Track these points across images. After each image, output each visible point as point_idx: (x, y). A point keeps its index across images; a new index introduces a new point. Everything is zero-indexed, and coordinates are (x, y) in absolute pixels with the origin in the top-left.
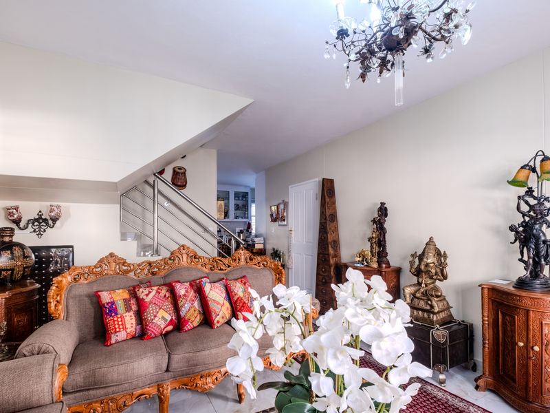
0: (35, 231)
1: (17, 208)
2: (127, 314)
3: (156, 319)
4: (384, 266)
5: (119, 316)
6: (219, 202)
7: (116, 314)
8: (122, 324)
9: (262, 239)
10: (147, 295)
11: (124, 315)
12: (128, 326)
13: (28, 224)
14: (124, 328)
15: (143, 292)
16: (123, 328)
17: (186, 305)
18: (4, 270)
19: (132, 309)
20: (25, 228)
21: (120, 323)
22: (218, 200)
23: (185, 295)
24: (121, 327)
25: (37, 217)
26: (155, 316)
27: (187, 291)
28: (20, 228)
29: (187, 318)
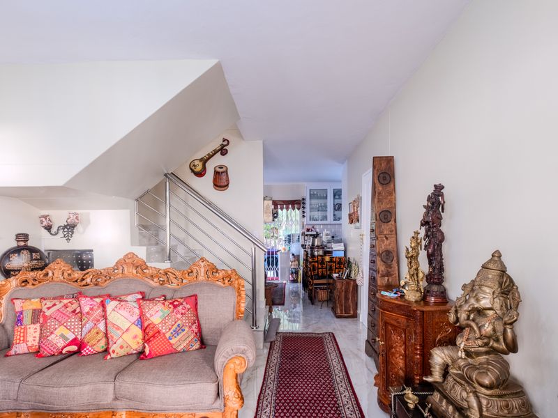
0: (64, 236)
1: (45, 217)
2: (32, 326)
3: (53, 336)
4: (433, 299)
5: (23, 327)
6: (265, 201)
7: (21, 325)
8: (23, 336)
9: (342, 244)
10: (49, 308)
11: (28, 327)
12: (30, 339)
13: (58, 230)
14: (25, 341)
15: (46, 304)
16: (23, 340)
17: (87, 325)
18: (13, 270)
19: (39, 322)
20: (56, 234)
21: (22, 334)
22: (264, 199)
23: (88, 313)
24: (22, 339)
25: (66, 224)
26: (52, 333)
27: (91, 309)
28: (51, 234)
29: (86, 341)
